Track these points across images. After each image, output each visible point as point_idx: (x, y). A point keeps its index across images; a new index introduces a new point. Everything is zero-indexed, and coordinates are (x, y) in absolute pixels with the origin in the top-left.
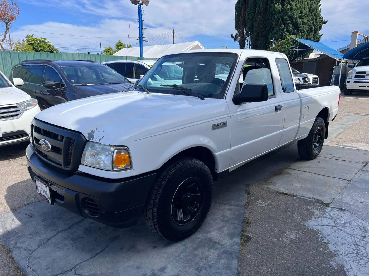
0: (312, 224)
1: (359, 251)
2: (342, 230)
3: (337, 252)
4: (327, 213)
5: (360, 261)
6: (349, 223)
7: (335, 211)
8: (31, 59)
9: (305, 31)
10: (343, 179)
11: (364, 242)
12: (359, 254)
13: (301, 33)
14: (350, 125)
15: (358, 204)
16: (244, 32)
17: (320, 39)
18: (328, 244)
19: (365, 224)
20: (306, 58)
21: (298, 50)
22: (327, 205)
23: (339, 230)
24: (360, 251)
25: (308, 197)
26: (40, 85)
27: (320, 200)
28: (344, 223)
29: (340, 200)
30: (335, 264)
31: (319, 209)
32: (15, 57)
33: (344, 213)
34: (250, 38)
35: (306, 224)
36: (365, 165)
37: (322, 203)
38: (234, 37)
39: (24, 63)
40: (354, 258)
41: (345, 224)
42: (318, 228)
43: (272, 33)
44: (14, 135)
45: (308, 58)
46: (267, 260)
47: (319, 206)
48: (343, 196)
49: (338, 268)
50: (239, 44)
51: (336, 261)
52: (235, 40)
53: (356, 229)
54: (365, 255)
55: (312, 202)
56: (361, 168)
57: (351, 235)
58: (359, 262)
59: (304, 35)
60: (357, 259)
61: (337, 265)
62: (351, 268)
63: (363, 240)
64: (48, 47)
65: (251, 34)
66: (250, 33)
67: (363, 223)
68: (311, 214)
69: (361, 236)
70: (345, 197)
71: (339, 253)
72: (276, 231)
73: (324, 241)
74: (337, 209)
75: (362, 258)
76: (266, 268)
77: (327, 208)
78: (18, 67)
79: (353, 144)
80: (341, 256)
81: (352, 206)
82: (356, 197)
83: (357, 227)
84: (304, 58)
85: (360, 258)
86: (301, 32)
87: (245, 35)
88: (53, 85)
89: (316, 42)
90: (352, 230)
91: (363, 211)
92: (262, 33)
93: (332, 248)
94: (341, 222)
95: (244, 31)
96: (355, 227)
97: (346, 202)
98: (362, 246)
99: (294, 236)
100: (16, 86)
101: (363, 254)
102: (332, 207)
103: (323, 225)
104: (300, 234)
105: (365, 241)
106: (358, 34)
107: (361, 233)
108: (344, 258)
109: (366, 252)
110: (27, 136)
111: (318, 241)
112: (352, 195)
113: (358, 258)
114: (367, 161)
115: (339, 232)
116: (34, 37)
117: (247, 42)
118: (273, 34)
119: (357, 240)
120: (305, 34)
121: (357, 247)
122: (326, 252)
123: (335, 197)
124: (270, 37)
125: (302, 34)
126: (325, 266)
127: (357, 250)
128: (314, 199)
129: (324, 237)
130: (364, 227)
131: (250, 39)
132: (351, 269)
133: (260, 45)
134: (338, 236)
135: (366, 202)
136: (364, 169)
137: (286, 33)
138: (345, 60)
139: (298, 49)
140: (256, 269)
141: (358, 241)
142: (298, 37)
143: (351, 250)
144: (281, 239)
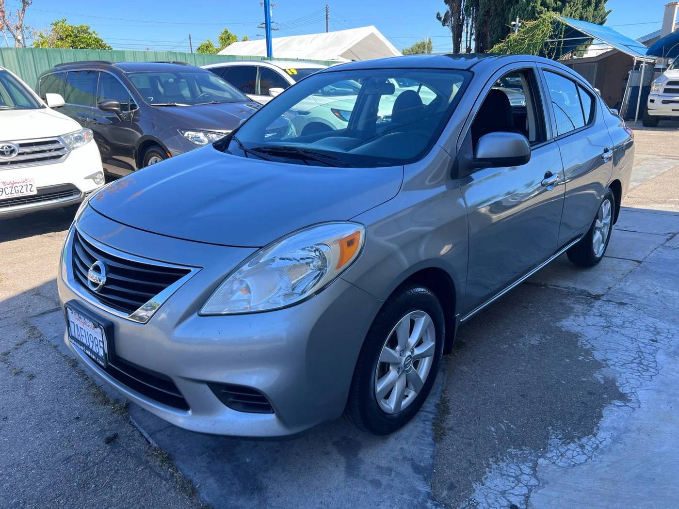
0: (569, 324)
1: (643, 361)
2: (619, 332)
3: (605, 361)
4: (596, 308)
5: (643, 373)
6: (632, 322)
7: (610, 305)
8: (69, 62)
9: (577, 4)
10: (628, 260)
11: (654, 348)
12: (642, 364)
13: (569, 8)
14: (652, 175)
15: (650, 295)
16: (461, 8)
17: (607, 19)
18: (592, 351)
19: (657, 324)
20: (579, 56)
21: (562, 40)
22: (597, 297)
23: (613, 332)
24: (645, 360)
25: (566, 287)
26: (92, 108)
27: (586, 291)
28: (622, 322)
29: (620, 291)
30: (601, 378)
31: (583, 303)
32: (41, 58)
33: (624, 308)
34: (472, 19)
35: (559, 324)
36: (670, 238)
37: (589, 295)
38: (442, 19)
39: (58, 68)
40: (634, 370)
41: (624, 323)
42: (579, 329)
43: (515, 8)
44: (57, 191)
45: (582, 56)
46: (491, 372)
47: (582, 298)
48: (625, 285)
49: (606, 382)
50: (452, 31)
51: (603, 373)
52: (444, 24)
53: (642, 331)
54: (653, 365)
55: (572, 293)
56: (662, 243)
57: (632, 338)
58: (642, 375)
59: (575, 11)
60: (638, 370)
61: (605, 378)
62: (628, 382)
63: (651, 346)
64: (94, 42)
65: (475, 10)
66: (472, 9)
67: (654, 322)
68: (568, 311)
69: (650, 340)
70: (629, 286)
71: (609, 363)
72: (508, 334)
73: (587, 347)
74: (613, 303)
75: (648, 370)
76: (488, 383)
77: (597, 302)
78: (48, 76)
79: (653, 205)
80: (612, 367)
81: (639, 298)
82: (648, 286)
83: (645, 328)
84: (575, 57)
85: (643, 370)
86: (570, 6)
87: (463, 14)
88: (117, 106)
89: (598, 24)
90: (635, 332)
91: (658, 305)
92: (496, 10)
93: (598, 356)
94: (618, 321)
95: (461, 6)
96: (641, 328)
97: (630, 293)
98: (649, 353)
99: (538, 340)
100: (53, 108)
101: (649, 364)
102: (606, 301)
103: (586, 325)
104: (548, 337)
105: (655, 346)
106: (677, 7)
107: (650, 336)
108: (618, 369)
109: (655, 362)
110: (78, 194)
111: (576, 346)
112: (641, 283)
113: (640, 369)
114: (674, 232)
115: (614, 334)
116: (67, 24)
117: (467, 27)
118: (516, 10)
119: (641, 345)
120: (578, 9)
121: (641, 354)
122: (588, 361)
123: (611, 286)
124: (510, 16)
125: (571, 8)
126: (584, 379)
127: (640, 359)
128: (576, 289)
129: (587, 341)
130: (655, 328)
131: (472, 21)
132: (627, 384)
133: (492, 32)
134: (611, 340)
135: (665, 292)
136: (667, 244)
137: (541, 7)
138: (651, 59)
139: (564, 38)
140: (473, 385)
141: (644, 347)
142: (564, 15)
143: (631, 359)
144: (515, 345)
